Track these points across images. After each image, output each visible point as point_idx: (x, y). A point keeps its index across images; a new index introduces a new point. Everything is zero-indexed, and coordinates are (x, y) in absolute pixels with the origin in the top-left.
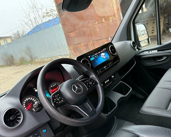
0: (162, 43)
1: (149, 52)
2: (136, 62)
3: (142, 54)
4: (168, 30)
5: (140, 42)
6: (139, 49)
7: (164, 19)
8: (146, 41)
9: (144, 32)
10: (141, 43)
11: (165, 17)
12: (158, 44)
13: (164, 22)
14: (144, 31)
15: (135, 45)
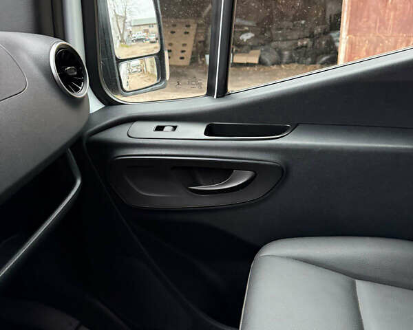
0: (230, 89)
1: (160, 129)
2: (79, 182)
3: (119, 134)
4: (203, 59)
5: (119, 61)
6: (109, 103)
7: (197, 29)
9: (146, 31)
10: (123, 68)
11: (198, 25)
12: (210, 92)
13: (196, 36)
14: (143, 28)
15: (81, 74)
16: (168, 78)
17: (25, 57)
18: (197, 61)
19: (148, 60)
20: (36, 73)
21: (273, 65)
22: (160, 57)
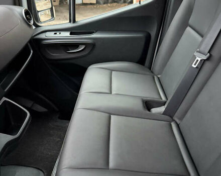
0: (76, 20)
1: (55, 34)
2: (32, 51)
3: (43, 36)
5: (38, 12)
6: (37, 26)
8: (49, 12)
12: (70, 22)
15: (31, 18)
16: (55, 16)
17: (17, 13)
18: (63, 3)
19: (47, 10)
20: (21, 18)
21: (104, 4)
22: (51, 9)
